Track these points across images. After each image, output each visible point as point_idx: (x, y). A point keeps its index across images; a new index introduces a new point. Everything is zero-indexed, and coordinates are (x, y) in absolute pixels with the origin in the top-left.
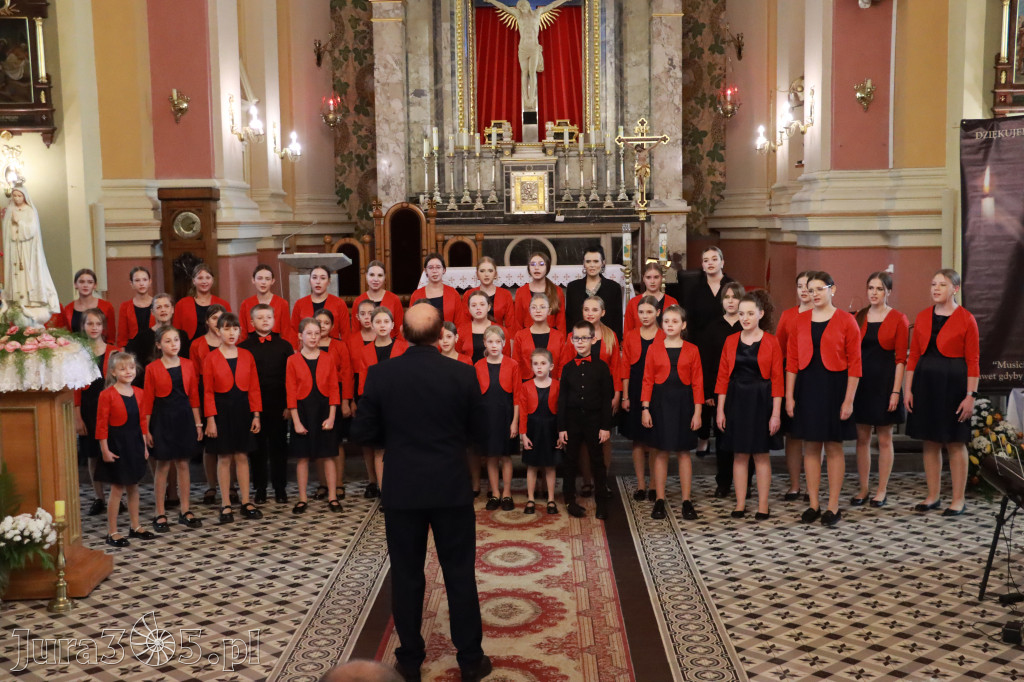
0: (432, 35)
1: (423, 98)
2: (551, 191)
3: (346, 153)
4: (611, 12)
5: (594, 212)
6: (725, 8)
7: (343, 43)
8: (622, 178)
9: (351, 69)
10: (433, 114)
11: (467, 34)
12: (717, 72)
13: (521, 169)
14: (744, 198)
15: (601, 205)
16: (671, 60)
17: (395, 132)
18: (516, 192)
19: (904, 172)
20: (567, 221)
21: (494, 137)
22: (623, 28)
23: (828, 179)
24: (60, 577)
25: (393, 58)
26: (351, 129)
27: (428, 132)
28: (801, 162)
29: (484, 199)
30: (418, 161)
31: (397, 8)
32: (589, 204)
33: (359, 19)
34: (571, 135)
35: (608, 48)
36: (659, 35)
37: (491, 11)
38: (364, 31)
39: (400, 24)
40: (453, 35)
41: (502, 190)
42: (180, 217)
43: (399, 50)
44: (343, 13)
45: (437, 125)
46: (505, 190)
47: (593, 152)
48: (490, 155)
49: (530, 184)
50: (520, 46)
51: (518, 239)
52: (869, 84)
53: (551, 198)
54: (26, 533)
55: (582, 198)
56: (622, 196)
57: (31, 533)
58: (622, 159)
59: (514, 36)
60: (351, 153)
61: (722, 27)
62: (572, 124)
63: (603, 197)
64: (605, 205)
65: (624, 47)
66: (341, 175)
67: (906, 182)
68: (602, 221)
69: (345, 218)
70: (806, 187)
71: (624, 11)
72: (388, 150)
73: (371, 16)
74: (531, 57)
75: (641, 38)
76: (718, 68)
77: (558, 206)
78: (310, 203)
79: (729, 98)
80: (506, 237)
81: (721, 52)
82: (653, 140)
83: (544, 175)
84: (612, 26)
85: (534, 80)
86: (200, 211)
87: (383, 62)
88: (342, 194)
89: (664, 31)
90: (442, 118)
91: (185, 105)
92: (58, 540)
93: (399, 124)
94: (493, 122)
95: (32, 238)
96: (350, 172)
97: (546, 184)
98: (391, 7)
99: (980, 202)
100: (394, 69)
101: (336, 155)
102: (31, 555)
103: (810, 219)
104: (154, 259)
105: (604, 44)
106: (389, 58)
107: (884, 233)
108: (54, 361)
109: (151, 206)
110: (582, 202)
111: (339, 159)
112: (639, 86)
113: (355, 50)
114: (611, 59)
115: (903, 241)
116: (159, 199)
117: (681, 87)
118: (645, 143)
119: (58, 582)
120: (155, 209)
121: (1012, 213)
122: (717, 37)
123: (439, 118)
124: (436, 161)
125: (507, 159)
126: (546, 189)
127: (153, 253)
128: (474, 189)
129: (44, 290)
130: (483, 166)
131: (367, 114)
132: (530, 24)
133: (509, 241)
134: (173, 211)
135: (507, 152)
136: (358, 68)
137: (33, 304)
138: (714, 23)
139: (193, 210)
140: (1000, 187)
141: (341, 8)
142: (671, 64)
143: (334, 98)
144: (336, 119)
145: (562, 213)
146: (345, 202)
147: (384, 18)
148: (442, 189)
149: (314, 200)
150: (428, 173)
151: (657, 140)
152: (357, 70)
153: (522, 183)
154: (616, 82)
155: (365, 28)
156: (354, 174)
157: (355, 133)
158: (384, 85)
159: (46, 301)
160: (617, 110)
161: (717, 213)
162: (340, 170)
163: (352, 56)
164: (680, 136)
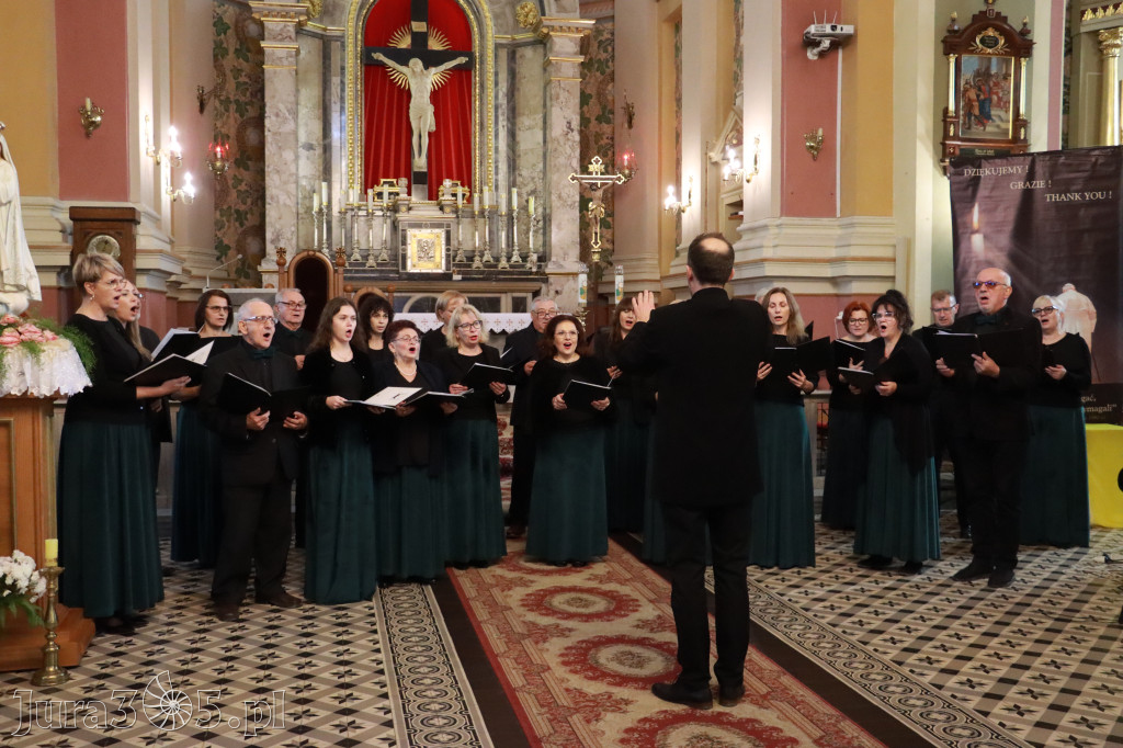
0: (321, 90)
1: (312, 151)
2: (448, 250)
3: (225, 207)
4: (503, 76)
5: (491, 273)
6: (613, 80)
7: (224, 93)
8: (516, 240)
9: (232, 121)
10: (321, 168)
11: (357, 91)
12: (604, 141)
13: (418, 226)
14: (634, 263)
15: (496, 266)
16: (569, 123)
17: (285, 183)
18: (412, 249)
19: (856, 219)
20: (463, 279)
21: (386, 196)
22: (516, 93)
23: (777, 226)
24: (49, 640)
25: (286, 107)
26: (230, 182)
27: (316, 187)
28: (737, 214)
29: (376, 257)
30: (305, 216)
31: (291, 57)
32: (485, 266)
33: (241, 70)
34: (464, 195)
35: (500, 111)
36: (558, 98)
37: (380, 69)
38: (246, 83)
39: (294, 73)
40: (343, 90)
41: (397, 248)
42: (95, 240)
43: (292, 99)
44: (224, 63)
45: (325, 180)
46: (401, 247)
47: (486, 213)
48: (380, 213)
49: (427, 242)
50: (411, 105)
51: (417, 296)
52: (820, 132)
53: (448, 256)
54: (9, 581)
55: (477, 258)
56: (516, 258)
57: (15, 581)
58: (515, 221)
59: (405, 95)
60: (230, 207)
61: (610, 98)
62: (463, 185)
63: (497, 259)
64: (500, 266)
65: (517, 111)
66: (219, 230)
67: (858, 229)
68: (500, 280)
69: (224, 275)
70: (745, 237)
71: (518, 76)
72: (278, 202)
73: (263, 63)
74: (422, 117)
75: (536, 101)
76: (605, 137)
77: (454, 265)
78: (191, 256)
79: (626, 163)
80: (404, 294)
81: (608, 122)
82: (608, 179)
83: (441, 233)
84: (505, 90)
85: (425, 141)
86: (120, 234)
87: (275, 111)
88: (222, 250)
89: (563, 96)
90: (330, 175)
91: (99, 119)
92: (49, 590)
93: (291, 175)
94: (382, 180)
95: (10, 202)
96: (229, 227)
97: (444, 242)
98: (284, 55)
99: (970, 238)
100: (286, 118)
101: (216, 209)
102: (13, 608)
103: (766, 264)
104: (60, 289)
105: (496, 108)
106: (281, 106)
107: (833, 281)
108: (43, 357)
109: (59, 228)
110: (477, 263)
111: (218, 213)
112: (532, 150)
113: (237, 102)
114: (503, 122)
115: (856, 288)
116: (71, 218)
117: (578, 151)
118: (599, 182)
119: (48, 646)
120: (63, 231)
121: (1001, 249)
122: (604, 108)
123: (326, 173)
124: (325, 217)
125: (402, 216)
126: (444, 247)
127: (58, 281)
128: (363, 246)
129: (23, 271)
130: (373, 222)
131: (247, 169)
132: (421, 81)
133: (409, 298)
134: (89, 233)
135: (404, 209)
136: (240, 120)
137: (7, 288)
138: (601, 94)
139: (112, 232)
140: (988, 223)
141: (223, 57)
142: (569, 128)
143: (223, 145)
144: (224, 166)
145: (458, 274)
146: (223, 259)
147: (277, 65)
148: (330, 246)
149: (195, 253)
150: (318, 228)
151: (611, 179)
152: (239, 122)
153: (419, 241)
154: (508, 146)
155: (247, 80)
156: (232, 229)
157: (235, 188)
158: (275, 134)
159: (24, 284)
160: (509, 172)
161: (605, 279)
162: (219, 225)
163: (233, 107)
164: (577, 198)
